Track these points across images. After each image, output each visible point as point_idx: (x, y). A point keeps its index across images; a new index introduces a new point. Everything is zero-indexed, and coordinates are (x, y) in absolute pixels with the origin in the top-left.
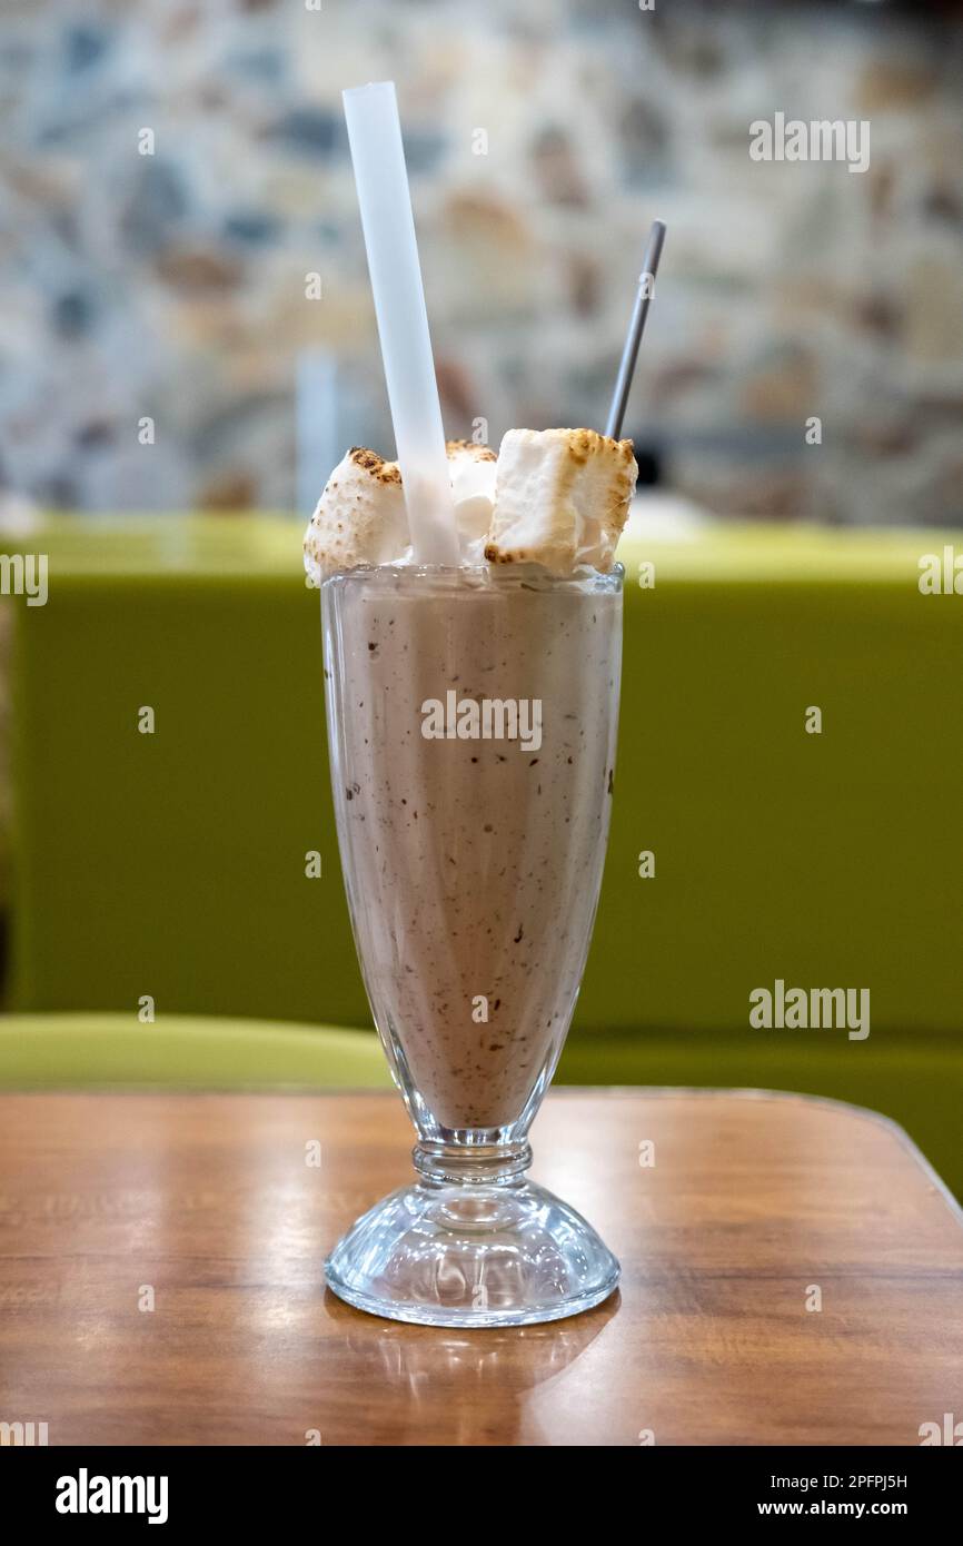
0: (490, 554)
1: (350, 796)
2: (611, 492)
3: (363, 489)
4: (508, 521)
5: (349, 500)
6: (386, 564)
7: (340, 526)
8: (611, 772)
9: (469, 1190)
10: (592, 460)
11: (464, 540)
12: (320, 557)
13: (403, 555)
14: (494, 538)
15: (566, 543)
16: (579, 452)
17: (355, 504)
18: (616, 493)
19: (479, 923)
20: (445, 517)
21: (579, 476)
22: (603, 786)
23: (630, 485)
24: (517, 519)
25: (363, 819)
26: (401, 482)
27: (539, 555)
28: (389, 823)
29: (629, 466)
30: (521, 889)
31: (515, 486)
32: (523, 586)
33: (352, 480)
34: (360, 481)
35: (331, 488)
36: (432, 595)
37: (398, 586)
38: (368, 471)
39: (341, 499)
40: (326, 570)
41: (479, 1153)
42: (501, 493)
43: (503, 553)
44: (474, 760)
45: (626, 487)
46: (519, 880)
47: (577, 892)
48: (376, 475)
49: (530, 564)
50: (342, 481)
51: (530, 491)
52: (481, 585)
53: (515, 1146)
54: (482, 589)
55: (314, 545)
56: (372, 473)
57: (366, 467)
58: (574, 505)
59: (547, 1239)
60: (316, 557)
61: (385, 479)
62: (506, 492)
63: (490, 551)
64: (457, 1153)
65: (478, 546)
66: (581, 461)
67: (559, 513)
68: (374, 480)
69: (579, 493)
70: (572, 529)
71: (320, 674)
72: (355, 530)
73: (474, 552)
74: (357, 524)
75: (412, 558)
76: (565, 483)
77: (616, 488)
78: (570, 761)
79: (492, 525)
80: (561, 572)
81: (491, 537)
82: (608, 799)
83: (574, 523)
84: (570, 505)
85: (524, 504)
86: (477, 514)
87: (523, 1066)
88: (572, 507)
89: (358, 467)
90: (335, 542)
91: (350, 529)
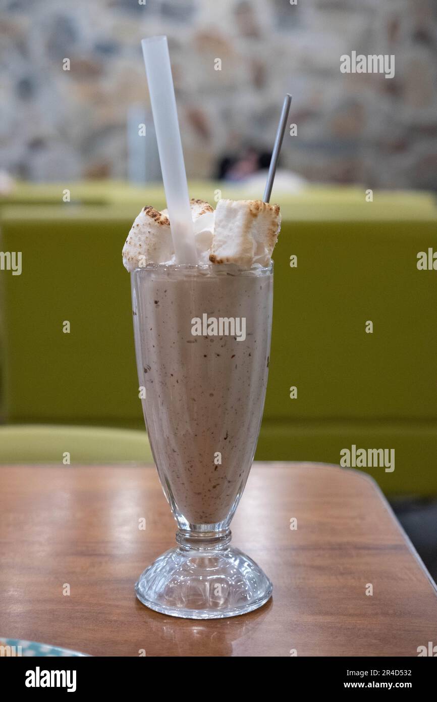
0: (212, 259)
1: (146, 371)
2: (269, 230)
3: (150, 227)
4: (221, 243)
5: (144, 233)
6: (163, 263)
7: (140, 245)
8: (268, 358)
9: (202, 553)
10: (260, 215)
11: (200, 252)
12: (131, 260)
13: (170, 259)
14: (214, 252)
15: (249, 255)
16: (254, 211)
17: (148, 235)
18: (271, 230)
19: (208, 430)
20: (190, 241)
21: (254, 223)
22: (265, 365)
23: (278, 225)
24: (225, 242)
25: (152, 382)
26: (169, 224)
27: (236, 260)
28: (163, 383)
29: (278, 217)
30: (228, 414)
31: (223, 227)
32: (228, 274)
33: (146, 223)
34: (150, 224)
35: (136, 227)
36: (185, 279)
37: (168, 274)
38: (153, 219)
39: (141, 232)
40: (134, 265)
41: (207, 535)
42: (217, 230)
43: (218, 259)
44: (205, 356)
45: (276, 227)
46: (227, 410)
47: (253, 414)
48: (157, 221)
49: (232, 264)
50: (141, 224)
51: (231, 229)
52: (208, 274)
53: (224, 531)
54: (209, 276)
55: (128, 254)
56: (155, 220)
57: (152, 217)
58: (252, 236)
59: (239, 573)
60: (129, 259)
61: (162, 223)
62: (220, 229)
63: (212, 258)
64: (196, 535)
65: (206, 254)
66: (255, 216)
67: (245, 241)
68: (156, 223)
69: (255, 231)
70: (251, 248)
71: (131, 313)
72: (147, 247)
73: (204, 257)
74: (149, 244)
75: (175, 261)
76: (248, 227)
77: (272, 227)
78: (250, 355)
79: (213, 245)
80: (246, 267)
81: (212, 251)
82: (267, 370)
83: (252, 244)
84: (250, 237)
85: (228, 236)
86: (206, 239)
87: (228, 495)
88: (251, 237)
89: (148, 217)
90: (138, 252)
91: (145, 247)
